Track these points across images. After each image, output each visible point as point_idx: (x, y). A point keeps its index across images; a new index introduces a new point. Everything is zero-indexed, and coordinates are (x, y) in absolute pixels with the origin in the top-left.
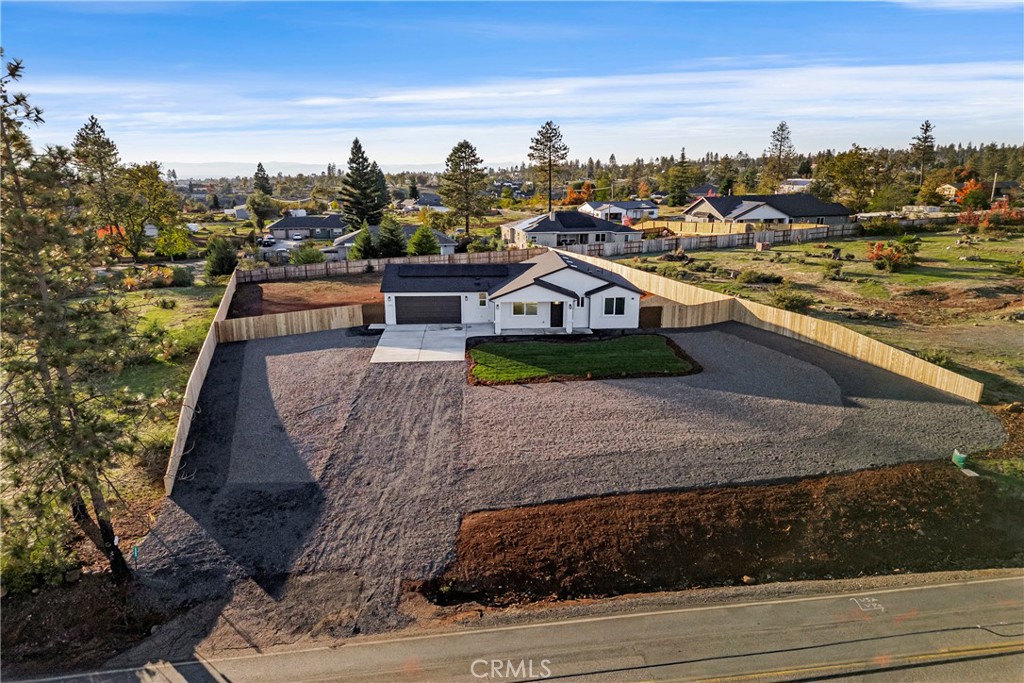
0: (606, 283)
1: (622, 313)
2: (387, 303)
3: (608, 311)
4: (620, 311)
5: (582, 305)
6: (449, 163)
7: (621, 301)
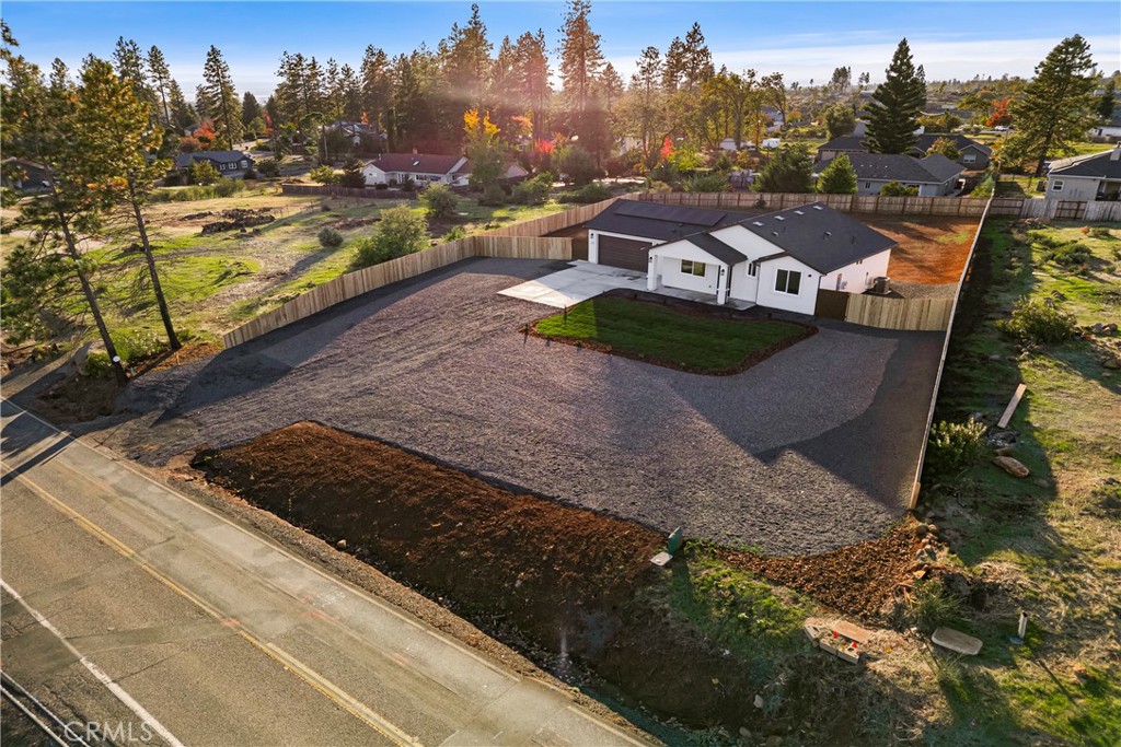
0: (781, 251)
1: (796, 292)
2: (590, 240)
3: (780, 287)
4: (794, 290)
5: (754, 275)
6: (1040, 70)
7: (796, 276)
